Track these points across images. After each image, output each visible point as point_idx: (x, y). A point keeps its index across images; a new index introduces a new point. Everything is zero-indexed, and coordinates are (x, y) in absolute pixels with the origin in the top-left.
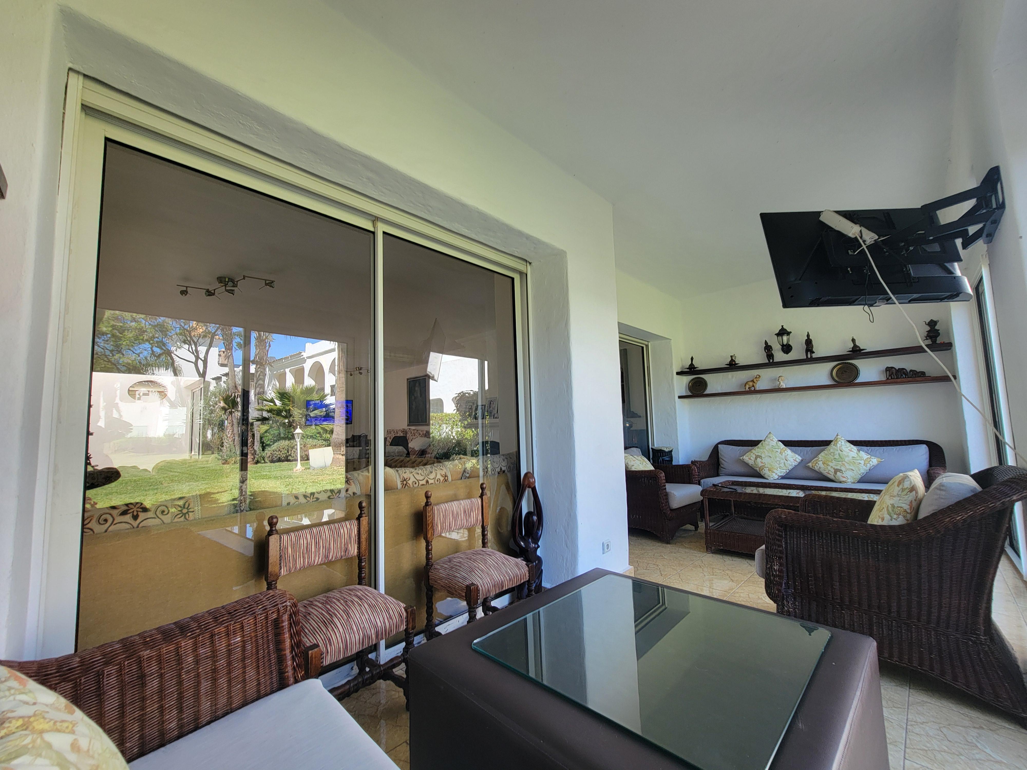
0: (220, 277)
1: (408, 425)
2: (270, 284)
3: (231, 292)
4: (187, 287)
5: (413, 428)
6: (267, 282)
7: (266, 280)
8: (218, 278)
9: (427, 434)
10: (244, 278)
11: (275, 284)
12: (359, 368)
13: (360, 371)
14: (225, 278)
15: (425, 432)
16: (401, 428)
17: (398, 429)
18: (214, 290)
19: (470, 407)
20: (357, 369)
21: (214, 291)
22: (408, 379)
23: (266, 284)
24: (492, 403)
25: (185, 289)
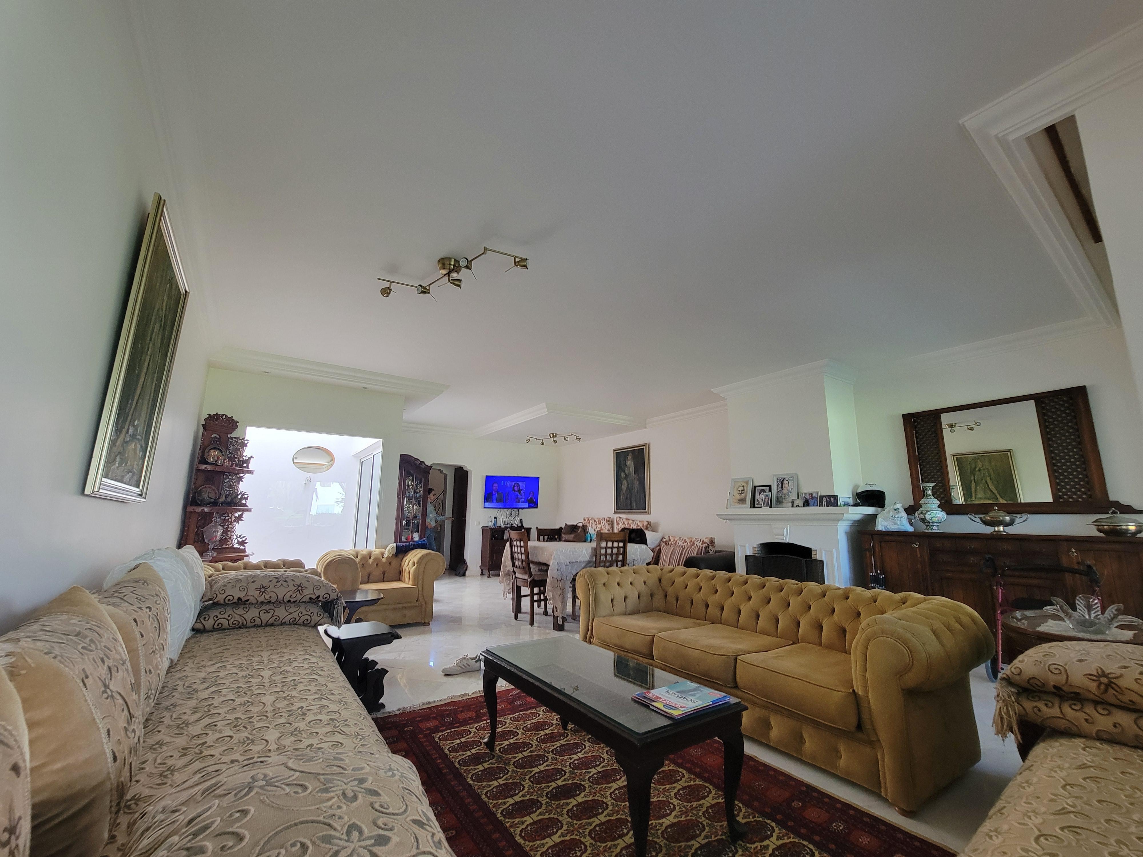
0: (443, 259)
1: (615, 513)
2: (521, 263)
3: (457, 283)
4: (391, 282)
5: (623, 516)
6: (517, 260)
7: (515, 257)
8: (439, 261)
9: (649, 526)
10: (485, 252)
11: (529, 263)
12: (553, 434)
13: (555, 439)
14: (450, 259)
15: (645, 524)
16: (606, 517)
17: (601, 517)
18: (429, 285)
19: (742, 488)
20: (551, 435)
21: (429, 288)
22: (614, 451)
23: (516, 264)
24: (785, 482)
25: (387, 285)
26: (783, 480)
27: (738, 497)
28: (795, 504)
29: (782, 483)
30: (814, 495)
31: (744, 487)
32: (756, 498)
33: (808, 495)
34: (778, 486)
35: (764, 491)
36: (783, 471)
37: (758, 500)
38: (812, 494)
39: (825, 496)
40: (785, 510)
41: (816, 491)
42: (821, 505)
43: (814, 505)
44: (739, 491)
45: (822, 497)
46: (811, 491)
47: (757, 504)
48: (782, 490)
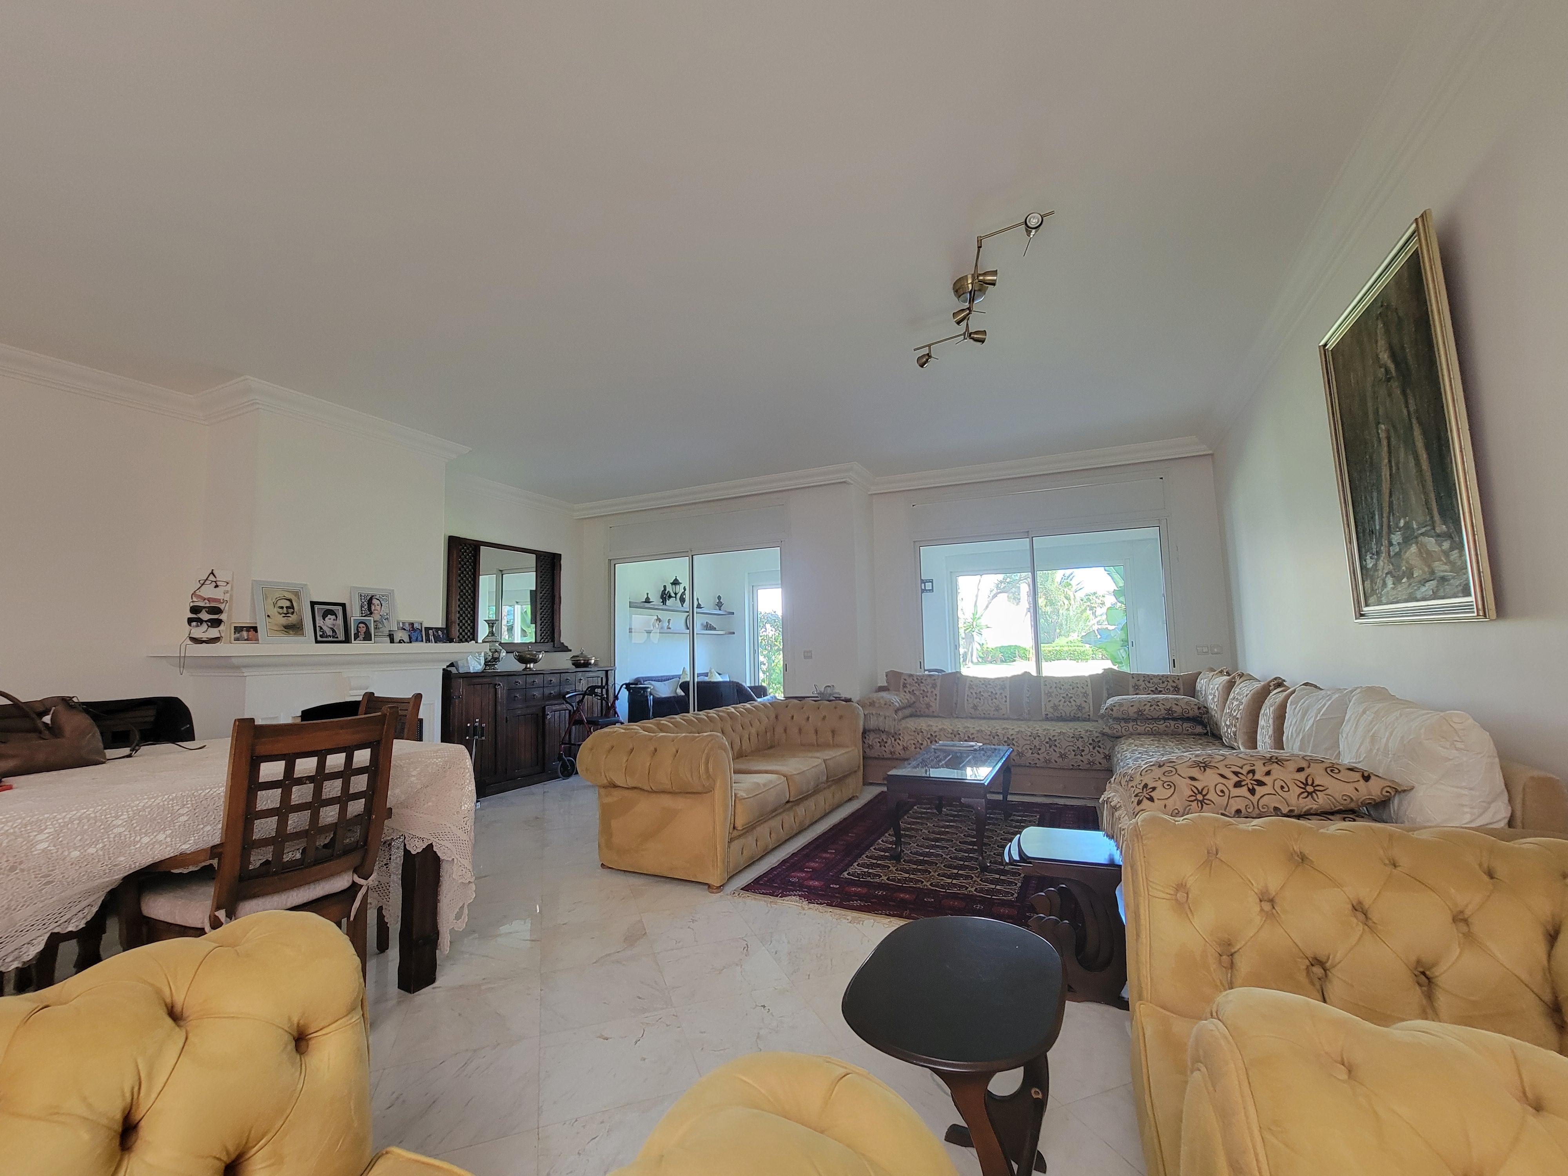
19: (289, 604)
26: (371, 599)
27: (283, 621)
28: (397, 639)
29: (370, 602)
30: (416, 626)
31: (290, 600)
32: (317, 625)
33: (407, 625)
34: (362, 607)
35: (332, 613)
36: (372, 584)
37: (321, 628)
38: (412, 624)
39: (431, 629)
40: (379, 647)
41: (420, 620)
42: (428, 640)
43: (417, 640)
44: (282, 608)
45: (427, 629)
46: (412, 620)
47: (321, 636)
48: (371, 613)
